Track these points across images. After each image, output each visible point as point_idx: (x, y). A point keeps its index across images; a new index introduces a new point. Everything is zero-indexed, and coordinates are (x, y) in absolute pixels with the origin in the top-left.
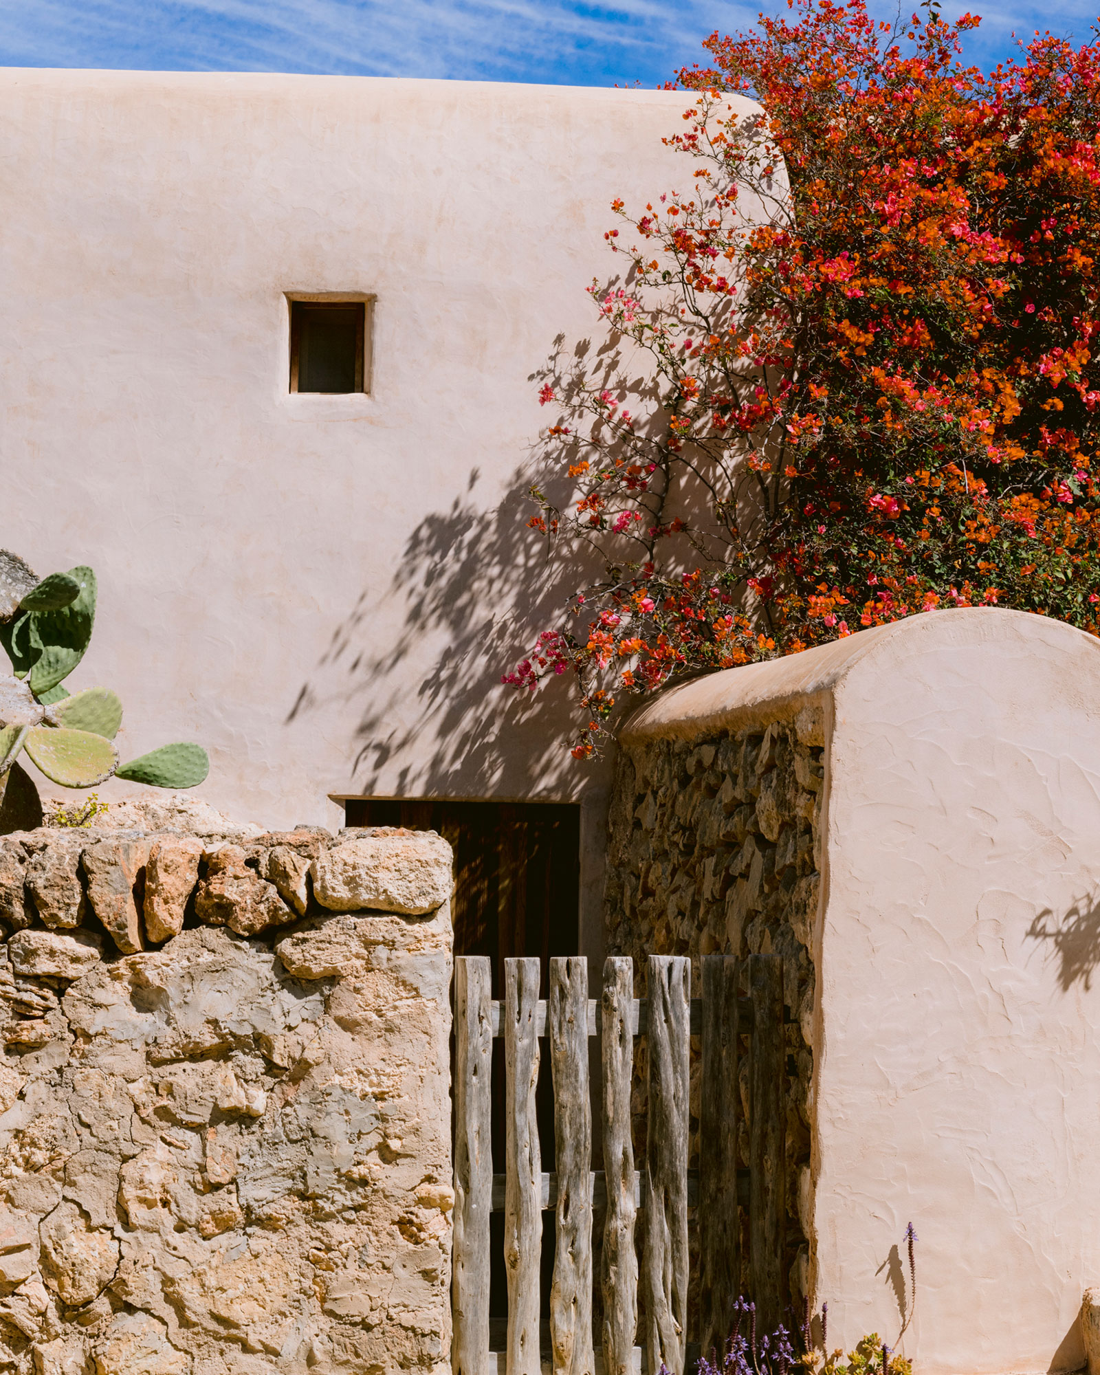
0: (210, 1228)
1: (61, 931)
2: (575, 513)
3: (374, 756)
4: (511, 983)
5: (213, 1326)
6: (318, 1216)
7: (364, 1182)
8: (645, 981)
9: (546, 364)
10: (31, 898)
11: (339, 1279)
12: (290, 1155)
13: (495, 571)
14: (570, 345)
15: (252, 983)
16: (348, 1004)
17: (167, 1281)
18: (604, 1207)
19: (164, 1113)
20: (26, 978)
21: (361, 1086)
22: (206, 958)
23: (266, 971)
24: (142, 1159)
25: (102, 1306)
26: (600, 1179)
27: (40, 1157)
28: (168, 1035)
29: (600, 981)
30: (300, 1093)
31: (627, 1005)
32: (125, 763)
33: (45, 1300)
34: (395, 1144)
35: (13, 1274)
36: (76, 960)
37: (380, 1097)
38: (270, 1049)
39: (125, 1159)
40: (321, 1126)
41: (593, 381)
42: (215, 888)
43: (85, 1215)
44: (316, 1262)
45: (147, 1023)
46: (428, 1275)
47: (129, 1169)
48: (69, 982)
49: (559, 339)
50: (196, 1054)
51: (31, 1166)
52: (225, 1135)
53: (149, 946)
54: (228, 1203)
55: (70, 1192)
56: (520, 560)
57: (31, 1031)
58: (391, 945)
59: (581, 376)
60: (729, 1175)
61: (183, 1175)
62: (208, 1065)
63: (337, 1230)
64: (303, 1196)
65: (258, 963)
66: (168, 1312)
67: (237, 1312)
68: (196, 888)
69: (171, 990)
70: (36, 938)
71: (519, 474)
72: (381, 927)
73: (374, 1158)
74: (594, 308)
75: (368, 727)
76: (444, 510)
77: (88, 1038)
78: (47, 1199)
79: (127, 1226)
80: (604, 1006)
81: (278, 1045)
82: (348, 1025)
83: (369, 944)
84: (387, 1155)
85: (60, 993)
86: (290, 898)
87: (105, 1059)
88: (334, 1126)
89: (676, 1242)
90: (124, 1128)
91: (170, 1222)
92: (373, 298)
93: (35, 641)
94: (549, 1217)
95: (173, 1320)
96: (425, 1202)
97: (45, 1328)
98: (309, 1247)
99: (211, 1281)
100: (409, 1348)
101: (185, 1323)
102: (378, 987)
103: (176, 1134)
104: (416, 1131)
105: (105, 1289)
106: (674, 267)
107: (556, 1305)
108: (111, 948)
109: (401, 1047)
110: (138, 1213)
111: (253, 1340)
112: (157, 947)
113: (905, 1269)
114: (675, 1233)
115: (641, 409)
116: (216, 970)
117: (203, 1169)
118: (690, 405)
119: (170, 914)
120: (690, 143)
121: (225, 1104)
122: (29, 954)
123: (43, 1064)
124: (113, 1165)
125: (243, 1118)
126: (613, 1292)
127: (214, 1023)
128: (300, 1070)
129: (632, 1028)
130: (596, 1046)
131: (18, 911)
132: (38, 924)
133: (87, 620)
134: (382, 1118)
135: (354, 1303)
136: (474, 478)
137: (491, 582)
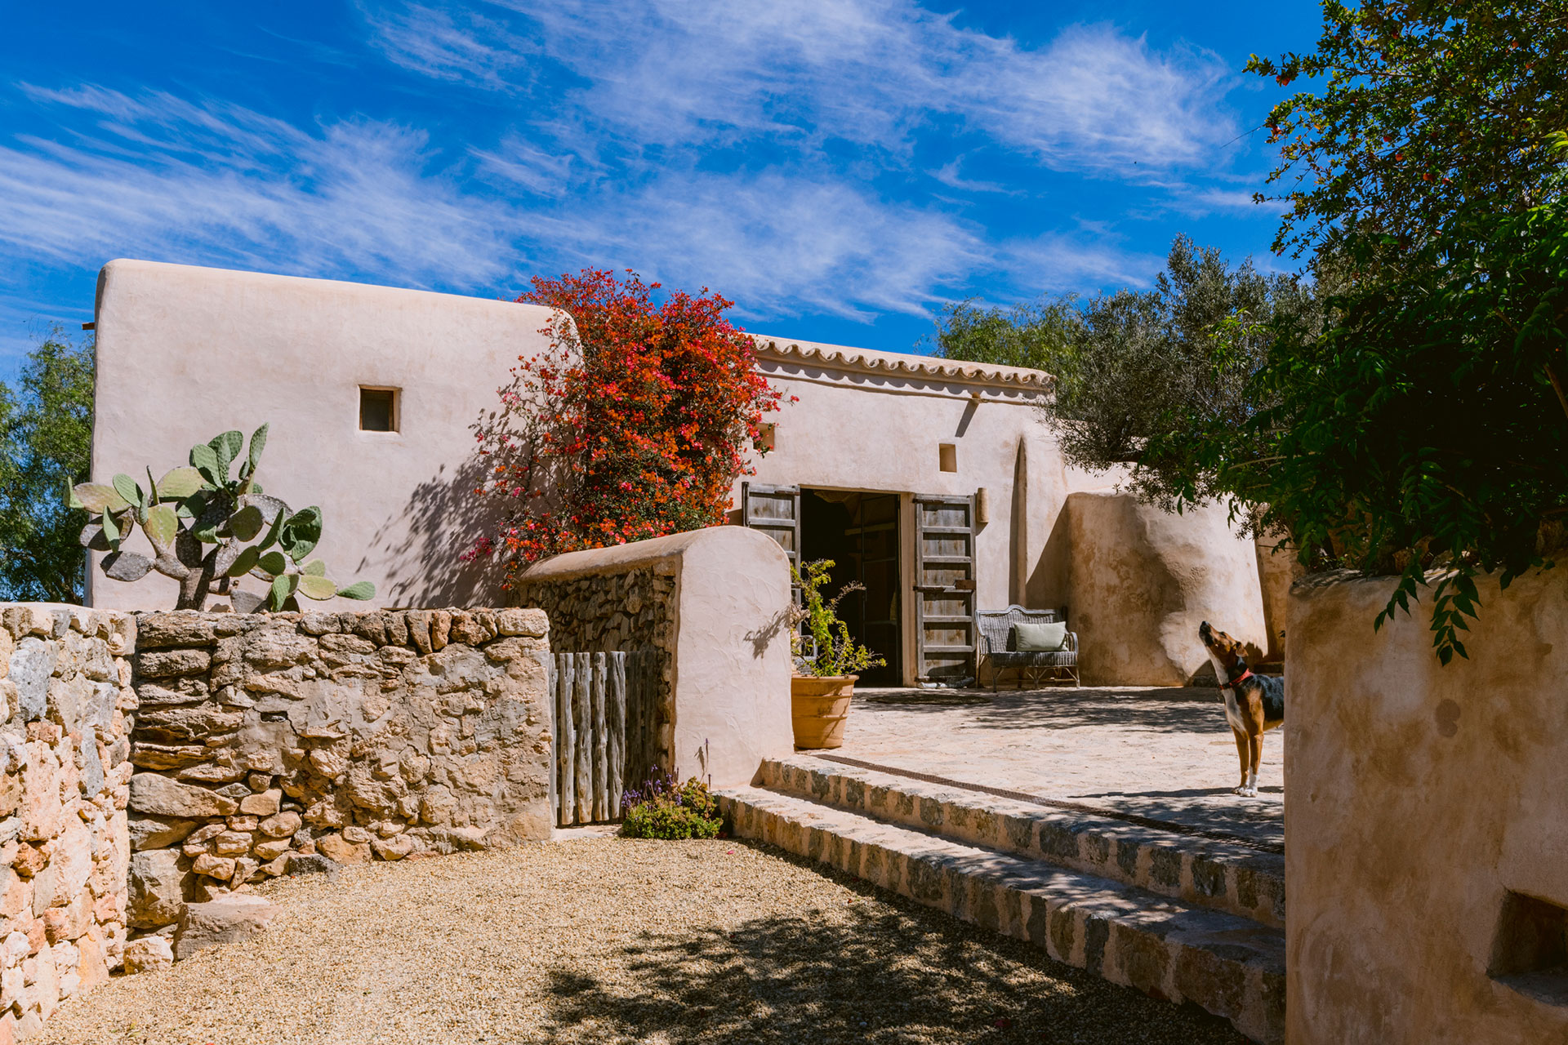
0: (465, 752)
1: (400, 646)
2: (489, 485)
3: (399, 589)
4: (562, 663)
5: (467, 787)
6: (504, 746)
7: (521, 733)
8: (610, 660)
9: (476, 422)
10: (388, 633)
11: (514, 769)
12: (493, 725)
13: (452, 509)
14: (488, 414)
15: (477, 663)
16: (515, 670)
17: (449, 772)
18: (596, 741)
19: (445, 712)
20: (388, 664)
21: (519, 698)
22: (459, 654)
23: (482, 658)
24: (438, 729)
25: (424, 783)
26: (594, 732)
27: (399, 730)
28: (445, 683)
29: (594, 660)
30: (497, 703)
31: (603, 669)
32: (341, 590)
33: (402, 782)
34: (533, 719)
35: (390, 773)
36: (408, 656)
37: (527, 702)
38: (485, 686)
39: (431, 729)
40: (506, 714)
41: (497, 430)
42: (461, 628)
43: (416, 750)
44: (504, 762)
45: (436, 679)
46: (545, 765)
47: (433, 733)
48: (405, 665)
49: (482, 411)
50: (456, 690)
51: (394, 733)
52: (468, 719)
53: (434, 651)
54: (472, 743)
55: (410, 742)
56: (464, 505)
57: (391, 683)
58: (530, 647)
59: (492, 428)
60: (639, 728)
61: (453, 734)
62: (460, 694)
63: (512, 751)
64: (499, 739)
65: (480, 656)
66: (450, 783)
67: (476, 781)
68: (451, 629)
69: (446, 667)
70: (392, 649)
71: (462, 466)
72: (526, 641)
73: (524, 724)
74: (499, 399)
75: (392, 575)
76: (429, 481)
77: (414, 685)
78: (401, 745)
79: (432, 753)
80: (595, 669)
81: (489, 685)
82: (514, 677)
83: (522, 647)
84: (529, 723)
85: (401, 669)
86: (491, 631)
87: (421, 693)
88: (511, 714)
89: (621, 752)
90: (430, 718)
91: (449, 751)
92: (400, 390)
93: (293, 538)
94: (576, 746)
95: (452, 786)
96: (543, 739)
97: (402, 792)
98: (502, 757)
99: (466, 771)
100: (538, 790)
101: (456, 787)
102: (525, 663)
103: (450, 719)
104: (540, 714)
105: (426, 777)
106: (540, 385)
107: (580, 776)
108: (420, 652)
109: (534, 684)
110: (437, 749)
111: (482, 791)
112: (439, 651)
113: (704, 754)
114: (620, 749)
115: (517, 443)
116: (463, 659)
117: (461, 731)
118: (539, 441)
119: (443, 638)
120: (547, 332)
121: (470, 707)
122: (389, 655)
123: (397, 696)
124: (427, 732)
125: (476, 712)
126: (599, 770)
127: (463, 678)
128: (497, 694)
129: (605, 678)
130: (593, 685)
131: (383, 639)
132: (391, 643)
133: (319, 529)
134: (528, 710)
135: (518, 775)
136: (442, 468)
137: (450, 514)
